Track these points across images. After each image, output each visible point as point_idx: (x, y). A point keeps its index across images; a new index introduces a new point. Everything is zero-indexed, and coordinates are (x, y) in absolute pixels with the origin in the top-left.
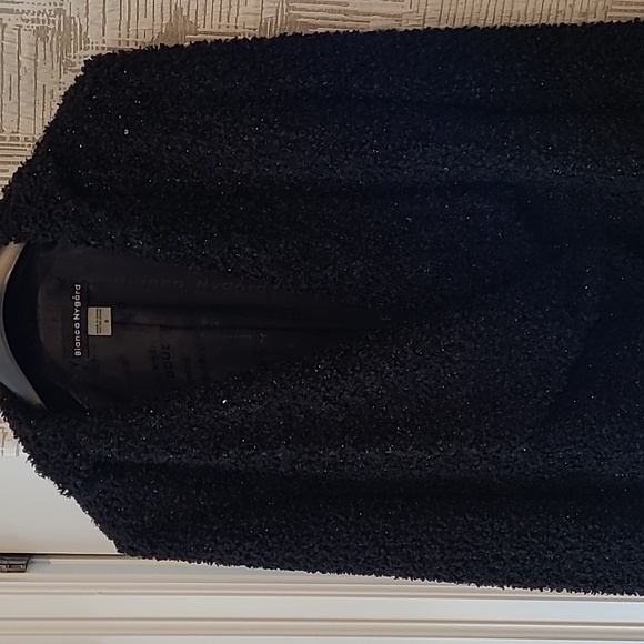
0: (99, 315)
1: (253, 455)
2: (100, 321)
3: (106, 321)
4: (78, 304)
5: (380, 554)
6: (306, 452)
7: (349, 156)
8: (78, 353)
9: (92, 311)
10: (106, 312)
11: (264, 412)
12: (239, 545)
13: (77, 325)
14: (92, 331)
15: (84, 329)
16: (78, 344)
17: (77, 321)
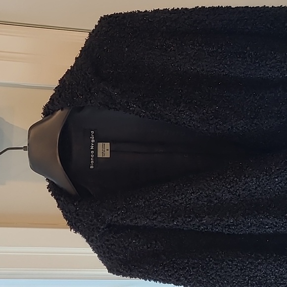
0: (103, 147)
1: (191, 221)
2: (104, 150)
3: (107, 150)
4: (93, 141)
5: (245, 280)
6: (219, 220)
7: (238, 59)
8: (92, 167)
9: (100, 145)
10: (107, 145)
11: (197, 198)
12: (176, 272)
13: (92, 152)
14: (100, 155)
15: (96, 154)
16: (92, 162)
17: (92, 150)
